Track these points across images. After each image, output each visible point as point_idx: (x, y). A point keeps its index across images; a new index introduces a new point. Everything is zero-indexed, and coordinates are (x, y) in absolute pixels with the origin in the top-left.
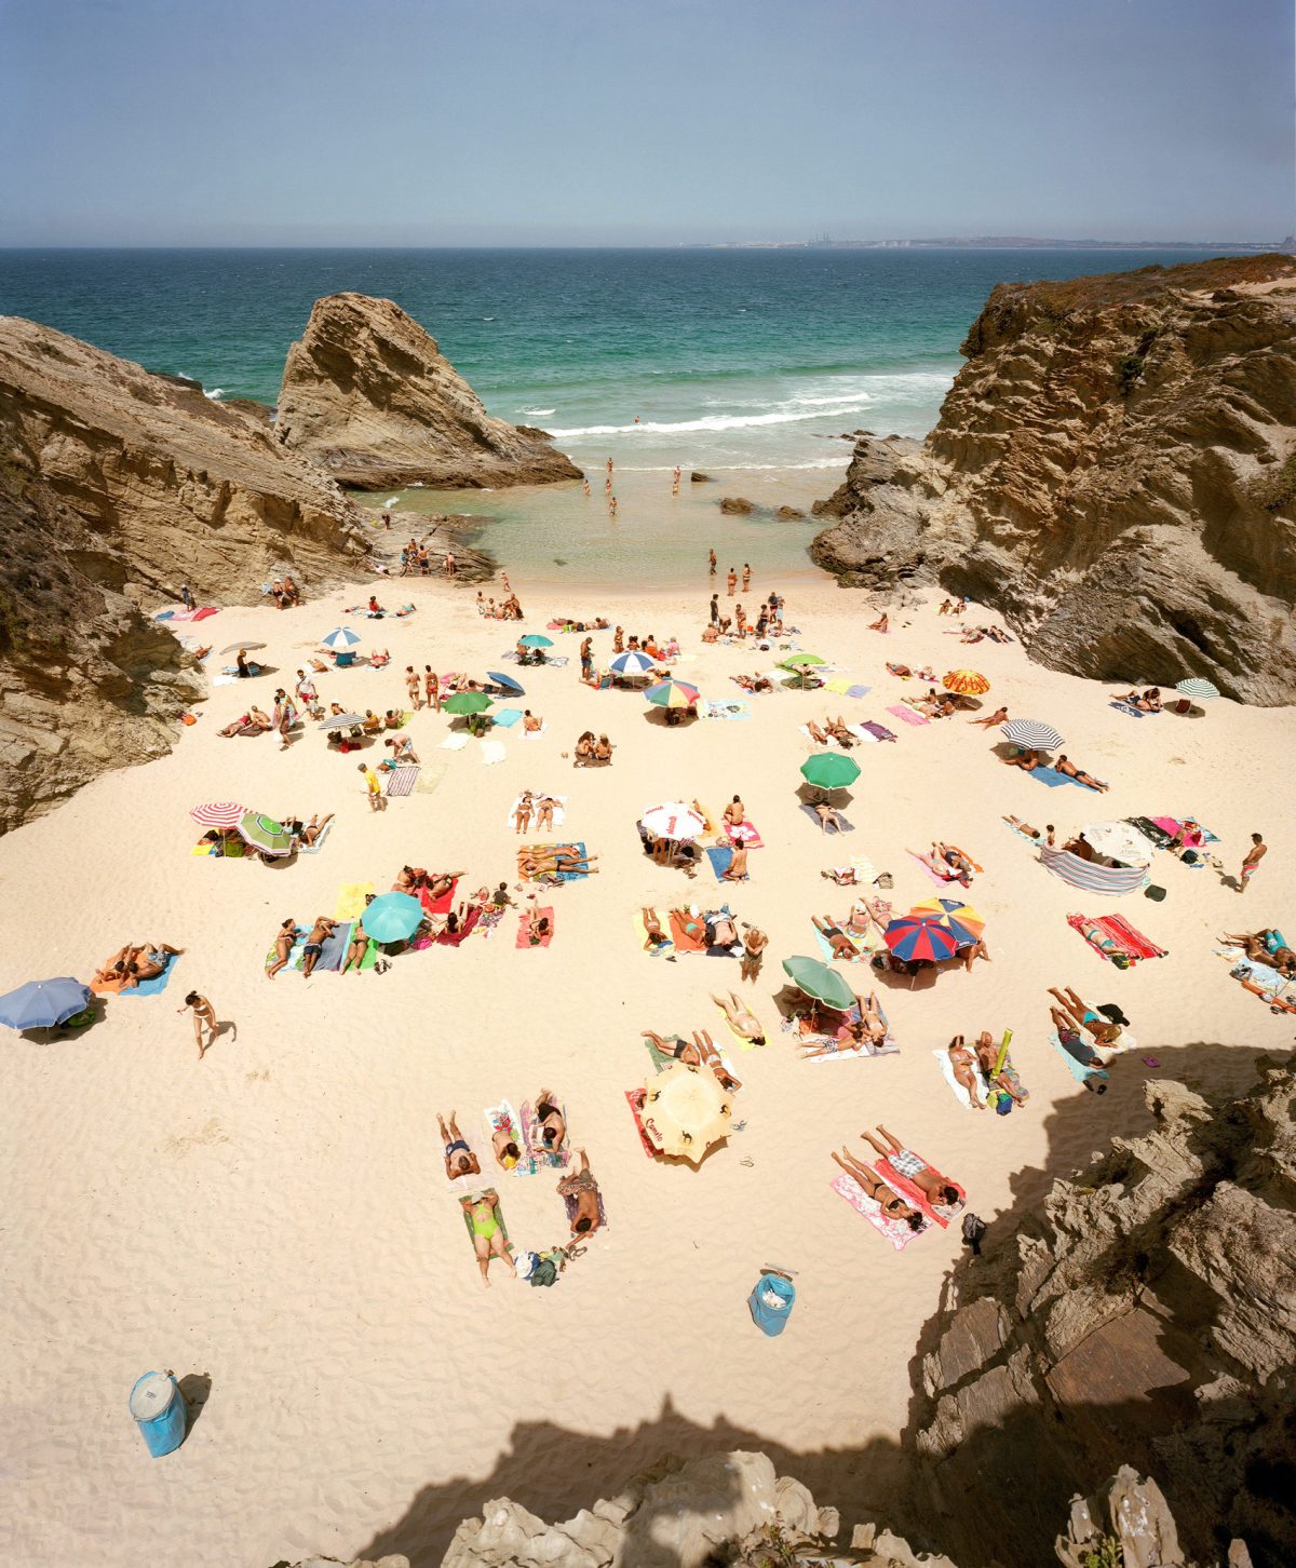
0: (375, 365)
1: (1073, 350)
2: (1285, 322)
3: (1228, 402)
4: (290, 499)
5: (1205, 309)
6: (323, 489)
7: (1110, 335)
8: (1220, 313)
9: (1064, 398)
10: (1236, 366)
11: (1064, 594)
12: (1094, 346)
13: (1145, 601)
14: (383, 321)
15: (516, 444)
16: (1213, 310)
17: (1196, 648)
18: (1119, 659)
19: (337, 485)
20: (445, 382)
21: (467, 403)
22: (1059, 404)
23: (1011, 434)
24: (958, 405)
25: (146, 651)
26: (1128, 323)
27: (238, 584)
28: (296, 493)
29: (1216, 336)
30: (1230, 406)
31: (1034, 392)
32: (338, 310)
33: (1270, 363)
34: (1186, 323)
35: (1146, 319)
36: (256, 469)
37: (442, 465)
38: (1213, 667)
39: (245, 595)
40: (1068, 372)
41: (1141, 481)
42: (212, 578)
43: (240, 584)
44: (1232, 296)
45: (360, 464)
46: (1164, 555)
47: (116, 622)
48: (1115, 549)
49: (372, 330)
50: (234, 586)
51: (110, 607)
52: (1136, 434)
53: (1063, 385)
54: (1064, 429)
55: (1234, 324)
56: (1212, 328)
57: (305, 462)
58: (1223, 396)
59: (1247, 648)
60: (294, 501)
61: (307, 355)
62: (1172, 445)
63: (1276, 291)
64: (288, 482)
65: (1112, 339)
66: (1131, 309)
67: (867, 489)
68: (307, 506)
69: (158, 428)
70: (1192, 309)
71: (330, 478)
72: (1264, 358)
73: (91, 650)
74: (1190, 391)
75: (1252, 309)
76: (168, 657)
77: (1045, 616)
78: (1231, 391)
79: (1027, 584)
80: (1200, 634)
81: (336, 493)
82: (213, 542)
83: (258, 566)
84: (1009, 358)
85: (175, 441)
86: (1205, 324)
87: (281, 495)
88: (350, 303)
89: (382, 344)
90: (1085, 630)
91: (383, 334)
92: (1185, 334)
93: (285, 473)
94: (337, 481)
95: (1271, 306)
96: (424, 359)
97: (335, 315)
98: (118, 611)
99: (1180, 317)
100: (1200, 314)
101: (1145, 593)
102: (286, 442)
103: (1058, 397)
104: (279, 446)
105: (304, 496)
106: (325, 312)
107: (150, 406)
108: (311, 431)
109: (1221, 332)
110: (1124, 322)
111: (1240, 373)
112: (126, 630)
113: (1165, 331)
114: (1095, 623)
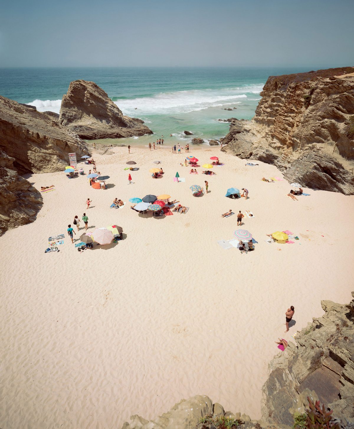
0: (89, 101)
1: (291, 94)
2: (349, 86)
3: (335, 108)
4: (64, 141)
5: (327, 82)
6: (74, 137)
7: (302, 90)
8: (332, 83)
9: (290, 107)
10: (337, 98)
11: (293, 163)
12: (297, 93)
13: (315, 164)
14: (91, 88)
15: (132, 123)
16: (329, 83)
17: (330, 177)
18: (309, 181)
19: (78, 136)
20: (110, 105)
21: (117, 112)
22: (288, 109)
23: (275, 118)
24: (260, 110)
25: (20, 187)
26: (306, 87)
27: (48, 166)
28: (66, 139)
29: (330, 90)
30: (335, 109)
31: (281, 106)
32: (77, 85)
33: (346, 97)
34: (322, 86)
35: (311, 85)
36: (54, 132)
37: (110, 130)
38: (335, 182)
39: (50, 169)
40: (290, 100)
41: (312, 130)
42: (40, 164)
43: (49, 166)
44: (335, 79)
45: (85, 130)
46: (320, 151)
47: (11, 178)
48: (306, 149)
49: (88, 91)
50: (47, 167)
51: (9, 174)
52: (310, 117)
53: (289, 104)
54: (290, 116)
55: (335, 86)
56: (330, 88)
57: (68, 130)
58: (333, 106)
59: (344, 176)
60: (65, 141)
61: (68, 98)
62: (321, 120)
63: (346, 77)
64: (63, 136)
65: (302, 91)
66: (307, 83)
67: (235, 135)
68: (70, 143)
69: (23, 120)
70: (324, 82)
71: (76, 134)
72: (344, 96)
73: (3, 187)
74: (324, 105)
75: (340, 82)
76: (27, 189)
77: (288, 169)
78: (335, 105)
79: (282, 160)
80: (331, 173)
81: (78, 139)
82: (41, 154)
83: (54, 161)
84: (274, 97)
85: (28, 124)
86: (327, 86)
87: (61, 139)
88: (81, 83)
89: (91, 94)
90: (299, 173)
91: (91, 92)
92: (322, 89)
93: (62, 133)
94: (78, 135)
95: (345, 81)
96: (104, 99)
97: (77, 86)
98: (11, 175)
99: (321, 85)
100: (326, 84)
101: (315, 162)
102: (62, 124)
103: (288, 107)
104: (60, 125)
105: (68, 140)
106: (73, 85)
107: (20, 114)
108: (70, 120)
109: (332, 88)
110: (305, 86)
111: (338, 100)
112: (14, 181)
113: (316, 88)
114: (302, 171)
